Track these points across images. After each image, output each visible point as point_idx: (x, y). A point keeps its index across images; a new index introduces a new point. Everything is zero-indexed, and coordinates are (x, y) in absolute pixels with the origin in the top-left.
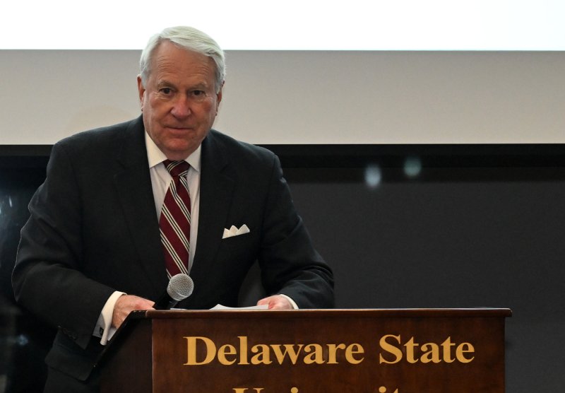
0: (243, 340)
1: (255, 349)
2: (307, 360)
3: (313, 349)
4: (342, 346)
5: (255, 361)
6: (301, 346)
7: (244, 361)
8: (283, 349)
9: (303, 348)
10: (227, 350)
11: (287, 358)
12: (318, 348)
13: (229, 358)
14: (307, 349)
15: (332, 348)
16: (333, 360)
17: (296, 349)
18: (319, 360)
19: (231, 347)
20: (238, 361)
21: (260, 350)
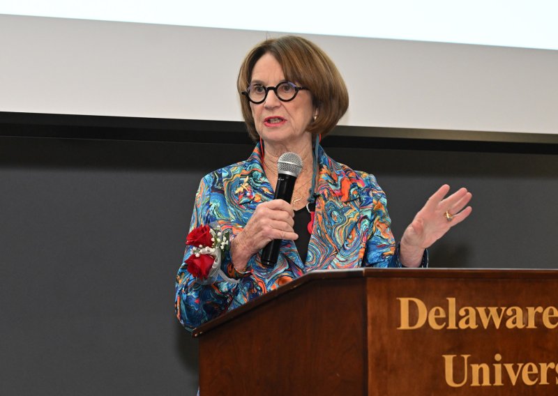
0: (452, 301)
1: (462, 312)
2: (509, 324)
3: (514, 312)
4: (540, 309)
5: (462, 325)
6: (503, 309)
7: (452, 326)
8: (488, 313)
9: (506, 310)
10: (437, 312)
11: (491, 323)
12: (519, 310)
13: (439, 321)
14: (509, 312)
15: (531, 311)
16: (532, 325)
17: (499, 312)
18: (520, 325)
19: (441, 310)
20: (447, 325)
21: (467, 312)
